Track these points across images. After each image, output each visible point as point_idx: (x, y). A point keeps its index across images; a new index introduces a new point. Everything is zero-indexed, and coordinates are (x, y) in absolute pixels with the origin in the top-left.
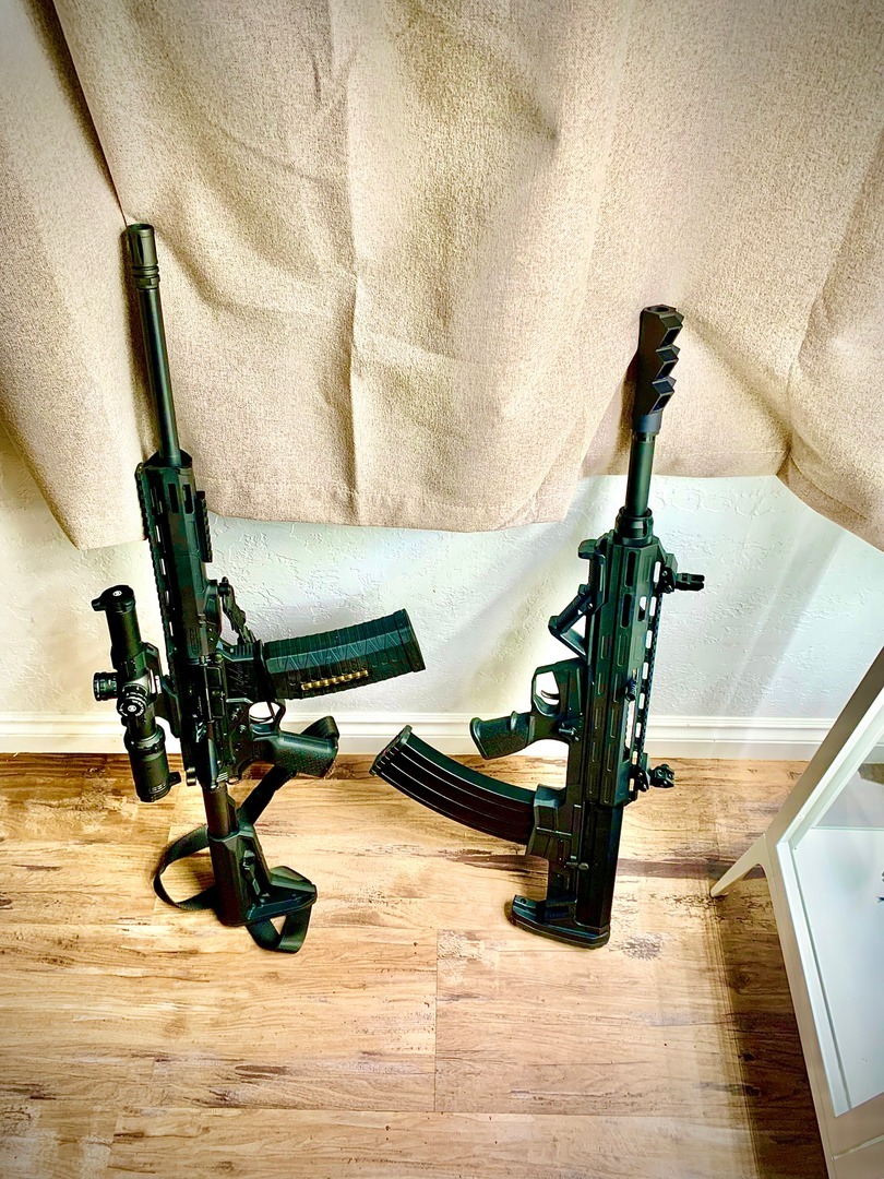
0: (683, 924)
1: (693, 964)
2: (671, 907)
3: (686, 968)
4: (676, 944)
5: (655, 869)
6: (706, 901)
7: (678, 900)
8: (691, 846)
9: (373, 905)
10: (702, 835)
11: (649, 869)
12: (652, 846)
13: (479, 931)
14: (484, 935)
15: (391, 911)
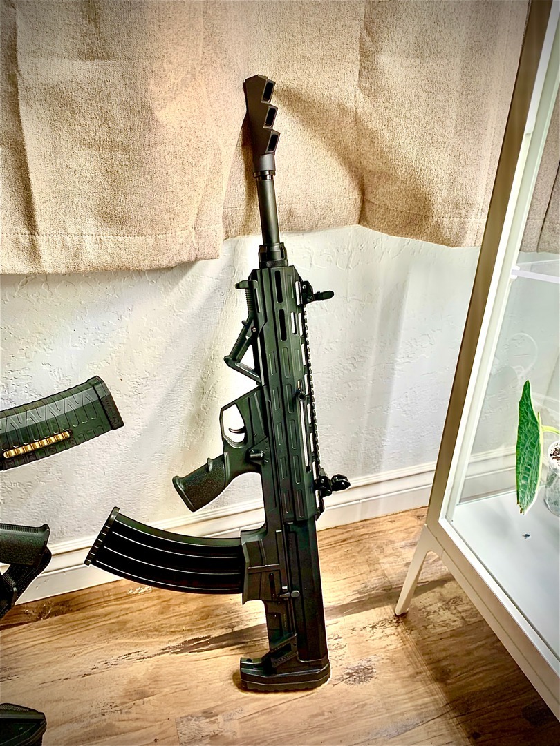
0: (384, 644)
1: (404, 674)
2: (371, 634)
3: (399, 678)
4: (385, 661)
5: (348, 609)
6: (394, 621)
7: (373, 627)
8: (369, 584)
9: (107, 717)
10: (374, 574)
11: (344, 609)
12: (339, 593)
13: (214, 708)
14: (220, 709)
15: (125, 717)
